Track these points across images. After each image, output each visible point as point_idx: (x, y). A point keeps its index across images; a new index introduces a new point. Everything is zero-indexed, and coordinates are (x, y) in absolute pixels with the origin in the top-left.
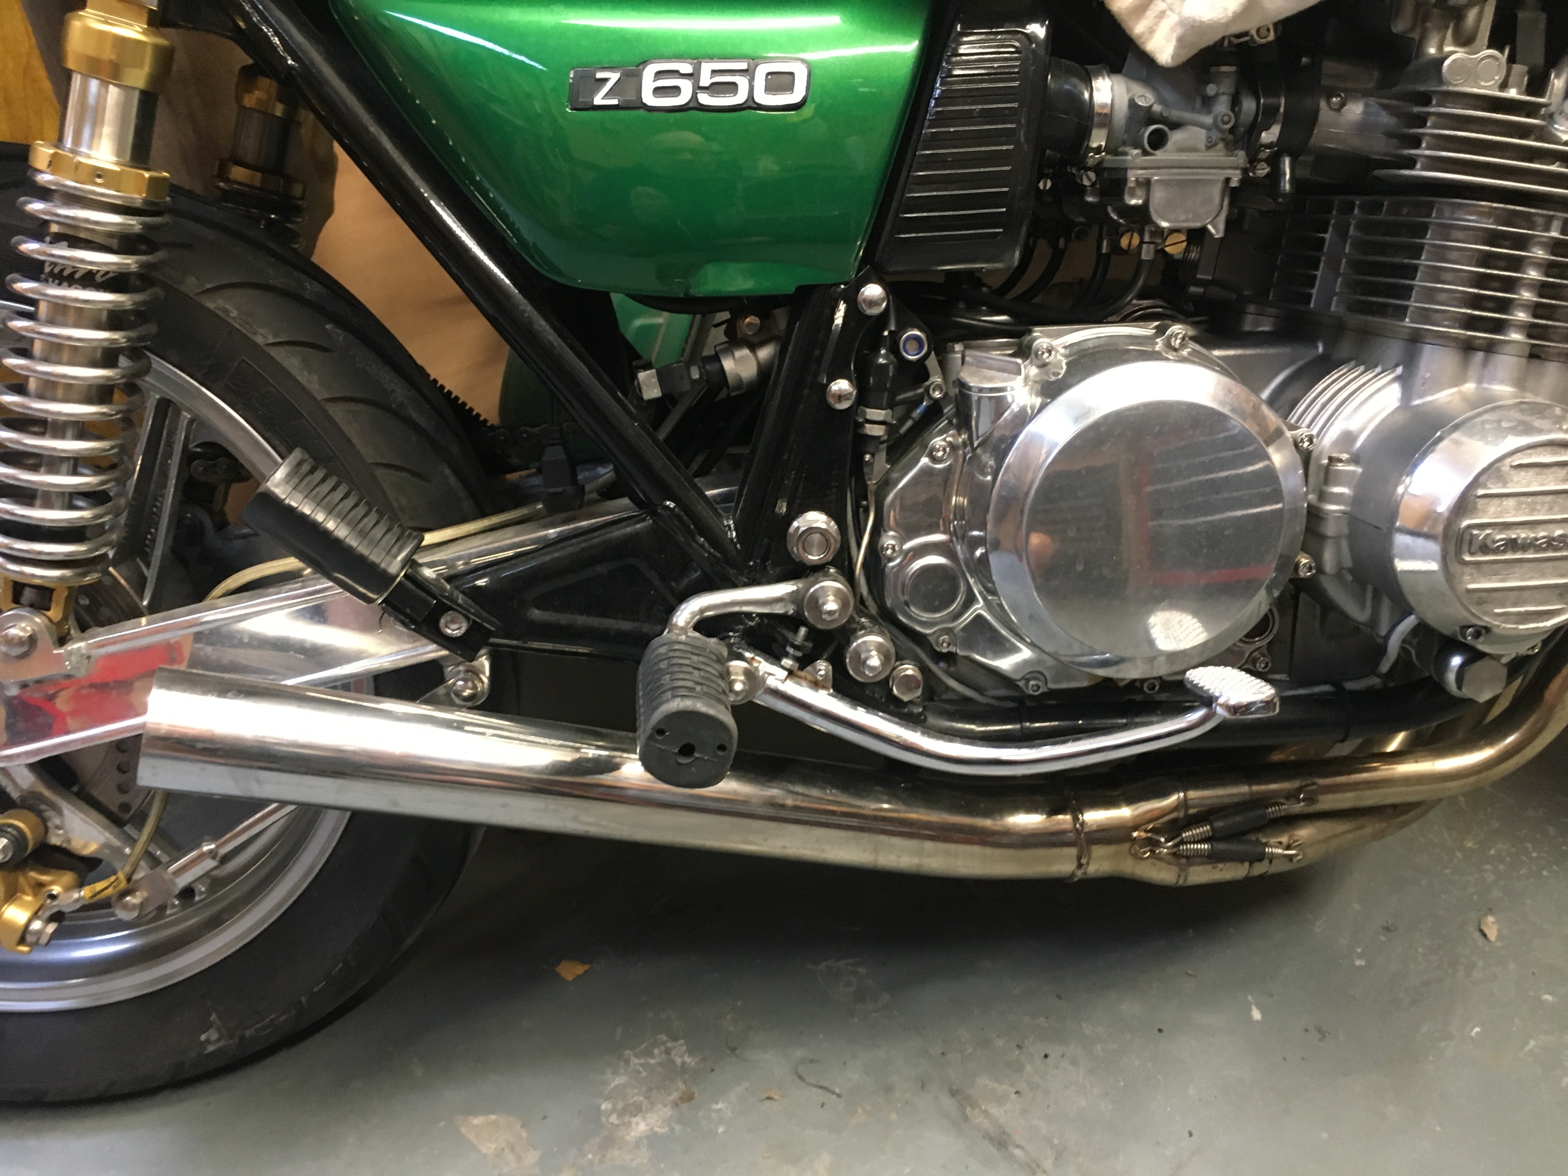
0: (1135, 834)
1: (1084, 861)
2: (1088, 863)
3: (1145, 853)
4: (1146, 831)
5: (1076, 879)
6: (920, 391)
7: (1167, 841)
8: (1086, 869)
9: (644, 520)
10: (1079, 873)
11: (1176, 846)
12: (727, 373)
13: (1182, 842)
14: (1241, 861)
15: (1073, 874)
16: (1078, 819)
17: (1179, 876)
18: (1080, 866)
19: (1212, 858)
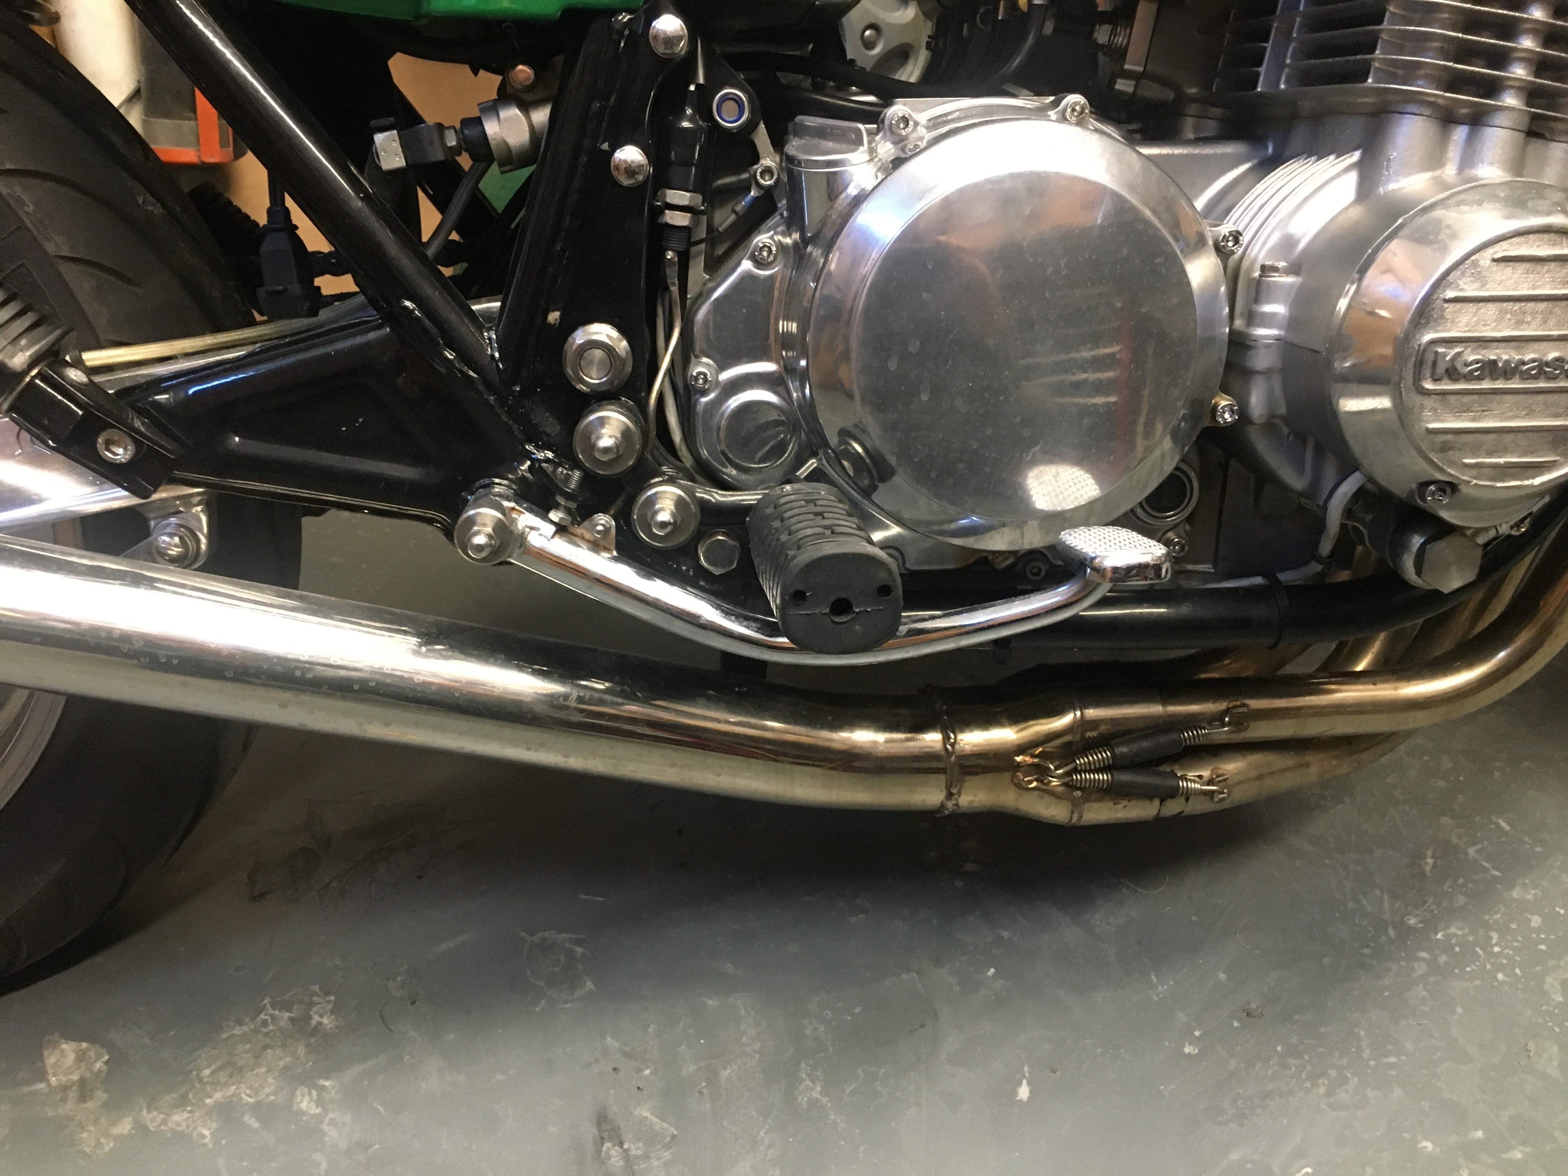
0: (1019, 759)
1: (954, 791)
2: (959, 793)
3: (1031, 782)
4: (1033, 756)
5: (947, 812)
6: (745, 176)
7: (1057, 768)
8: (957, 800)
9: (380, 327)
10: (950, 805)
11: (1068, 774)
12: (489, 137)
13: (1076, 771)
14: (1150, 797)
15: (942, 806)
16: (949, 738)
17: (1072, 813)
18: (950, 795)
19: (1112, 792)
